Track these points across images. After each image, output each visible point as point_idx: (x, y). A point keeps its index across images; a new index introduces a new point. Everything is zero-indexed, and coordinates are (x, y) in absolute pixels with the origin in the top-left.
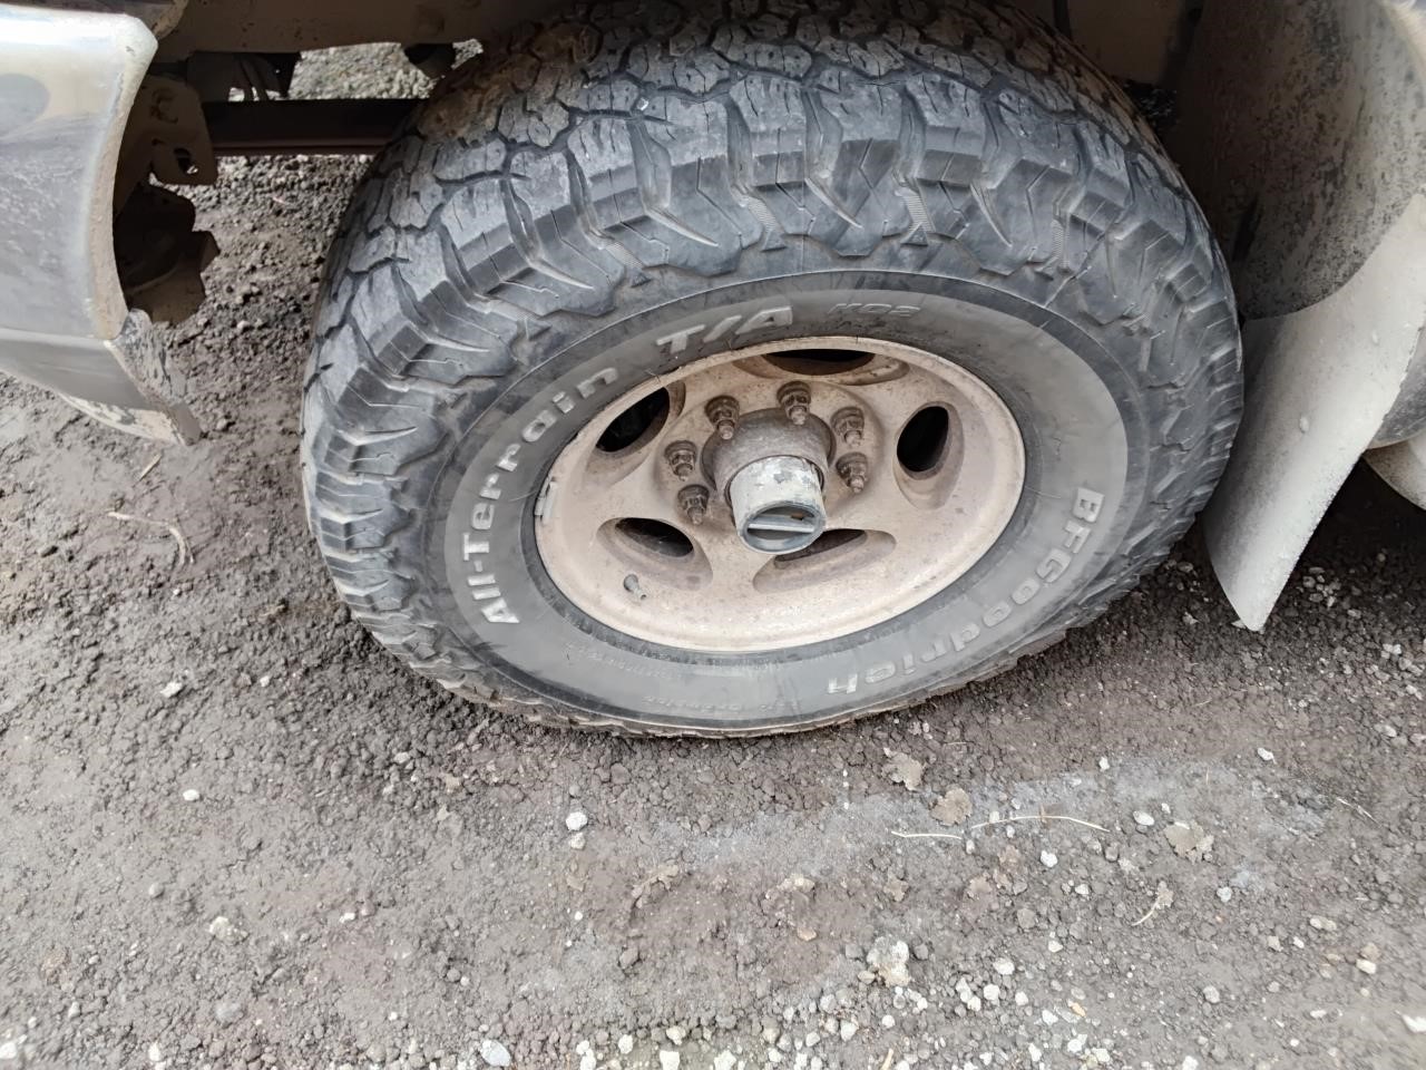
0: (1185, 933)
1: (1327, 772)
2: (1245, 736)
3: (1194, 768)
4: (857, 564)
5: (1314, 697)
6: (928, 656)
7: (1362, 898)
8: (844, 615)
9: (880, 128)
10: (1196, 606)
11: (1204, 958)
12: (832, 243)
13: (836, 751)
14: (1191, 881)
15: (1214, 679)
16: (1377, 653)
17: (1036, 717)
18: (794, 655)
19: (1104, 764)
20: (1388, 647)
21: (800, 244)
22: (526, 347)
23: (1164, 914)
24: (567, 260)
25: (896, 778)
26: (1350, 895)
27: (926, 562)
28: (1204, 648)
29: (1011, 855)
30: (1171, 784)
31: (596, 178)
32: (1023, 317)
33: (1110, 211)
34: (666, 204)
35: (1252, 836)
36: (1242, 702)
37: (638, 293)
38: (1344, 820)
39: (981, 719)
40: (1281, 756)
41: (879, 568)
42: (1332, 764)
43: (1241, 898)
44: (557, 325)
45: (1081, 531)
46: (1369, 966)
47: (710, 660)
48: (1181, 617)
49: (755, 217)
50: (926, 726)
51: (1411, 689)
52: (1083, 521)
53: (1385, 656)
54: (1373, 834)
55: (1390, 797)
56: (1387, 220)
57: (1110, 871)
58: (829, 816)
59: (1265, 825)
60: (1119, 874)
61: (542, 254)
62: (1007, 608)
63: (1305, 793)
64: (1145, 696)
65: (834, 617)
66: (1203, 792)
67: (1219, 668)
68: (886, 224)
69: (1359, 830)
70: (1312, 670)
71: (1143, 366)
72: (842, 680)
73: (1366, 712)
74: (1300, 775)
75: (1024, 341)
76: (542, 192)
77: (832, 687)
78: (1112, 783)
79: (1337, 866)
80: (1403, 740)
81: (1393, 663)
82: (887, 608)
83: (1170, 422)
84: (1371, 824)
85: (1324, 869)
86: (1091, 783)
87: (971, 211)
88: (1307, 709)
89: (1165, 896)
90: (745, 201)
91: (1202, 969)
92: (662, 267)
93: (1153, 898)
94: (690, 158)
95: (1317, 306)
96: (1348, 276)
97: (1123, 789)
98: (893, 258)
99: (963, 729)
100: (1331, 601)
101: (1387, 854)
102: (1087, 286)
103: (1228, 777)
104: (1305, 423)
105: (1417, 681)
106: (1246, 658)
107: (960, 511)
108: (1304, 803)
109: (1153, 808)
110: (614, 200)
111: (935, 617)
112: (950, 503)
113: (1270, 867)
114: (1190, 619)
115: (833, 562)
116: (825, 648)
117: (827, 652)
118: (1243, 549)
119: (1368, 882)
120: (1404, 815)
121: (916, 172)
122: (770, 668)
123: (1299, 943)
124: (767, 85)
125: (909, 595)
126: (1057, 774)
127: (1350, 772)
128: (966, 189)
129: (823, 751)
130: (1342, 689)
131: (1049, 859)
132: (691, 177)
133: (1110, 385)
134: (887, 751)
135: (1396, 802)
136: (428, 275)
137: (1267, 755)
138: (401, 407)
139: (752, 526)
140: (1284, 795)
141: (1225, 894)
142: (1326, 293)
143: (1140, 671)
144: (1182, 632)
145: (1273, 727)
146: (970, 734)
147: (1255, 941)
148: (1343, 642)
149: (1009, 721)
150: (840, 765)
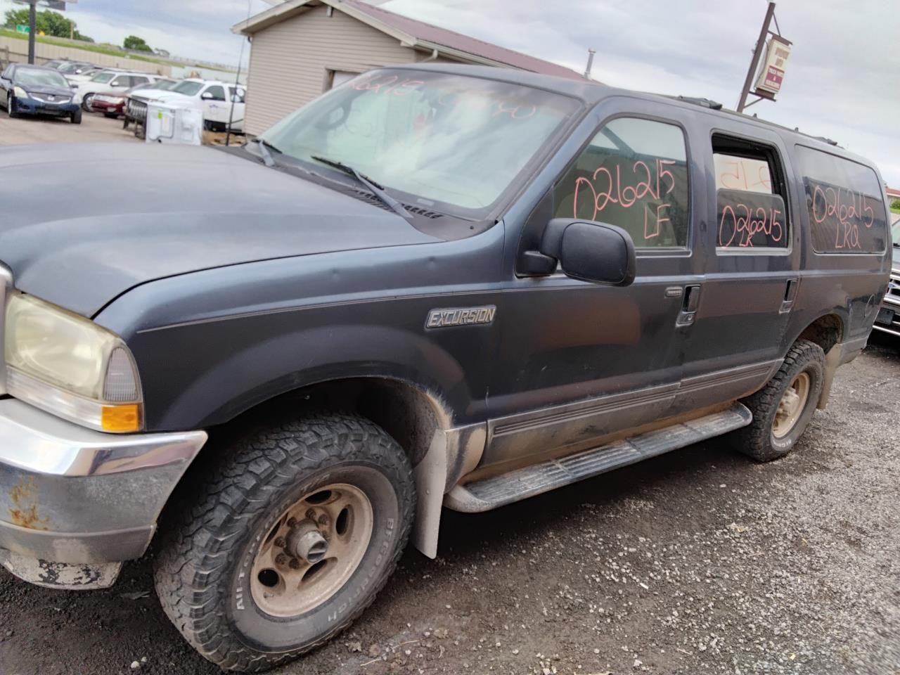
0: (452, 656)
1: (465, 605)
2: (441, 604)
3: (433, 618)
4: (326, 573)
5: (453, 589)
6: (356, 596)
7: (489, 631)
8: (328, 590)
9: (344, 431)
10: (411, 577)
11: (460, 659)
12: (339, 457)
13: (331, 651)
14: (447, 643)
15: (425, 593)
16: (462, 573)
17: (384, 620)
18: (316, 610)
19: (409, 625)
20: (464, 570)
21: (333, 458)
22: (273, 496)
23: (444, 653)
24: (285, 471)
25: (354, 650)
26: (486, 632)
27: (349, 562)
28: (419, 586)
29: (398, 655)
30: (429, 624)
31: (291, 451)
32: (374, 468)
33: (386, 441)
34: (306, 454)
35: (456, 627)
36: (436, 596)
37: (300, 476)
38: (475, 615)
39: (369, 626)
40: (452, 606)
41: (334, 571)
42: (466, 603)
43: (461, 642)
44: (282, 489)
45: (390, 533)
46: (499, 644)
47: (291, 620)
48: (408, 581)
49: (324, 453)
50: (354, 634)
51: (475, 578)
52: (390, 529)
53: (464, 572)
54: (483, 616)
55: (483, 605)
56: (430, 438)
57: (425, 649)
58: (339, 670)
59: (457, 624)
60: (428, 648)
61: (279, 471)
62: (374, 568)
63: (463, 613)
64: (410, 604)
65: (325, 593)
66: (438, 622)
67: (425, 591)
68: (349, 450)
69: (480, 616)
70: (449, 582)
71: (398, 477)
72: (332, 615)
73: (467, 588)
74: (459, 609)
75: (375, 475)
76: (277, 457)
77: (329, 619)
78: (414, 630)
79: (479, 626)
80: (479, 591)
81: (467, 574)
82: (340, 583)
83: (404, 492)
84: (482, 613)
85: (476, 628)
86: (408, 632)
87: (363, 445)
88: (453, 592)
89: (442, 649)
90: (321, 450)
91: (461, 662)
92: (306, 469)
93: (440, 651)
94: (311, 443)
95: (421, 463)
96: (425, 454)
97: (417, 630)
98: (350, 458)
99: (365, 630)
100: (445, 563)
101: (489, 619)
102: (385, 458)
103: (442, 617)
104: (428, 492)
105: (475, 576)
106: (431, 585)
107: (355, 541)
108: (464, 615)
109: (428, 630)
110: (296, 455)
111: (354, 581)
112: (352, 539)
113: (464, 633)
114: (411, 580)
115: (318, 576)
116: (325, 605)
117: (325, 606)
118: (424, 536)
119: (488, 627)
120: (488, 609)
121: (352, 438)
122: (310, 617)
123: (480, 647)
124: (319, 427)
125: (346, 575)
126: (398, 633)
127: (470, 603)
128: (361, 441)
129: (326, 653)
130: (459, 584)
131: (408, 652)
132: (311, 447)
133: (392, 484)
134: (347, 645)
135: (485, 606)
136: (250, 483)
137: (449, 607)
138: (237, 524)
139: (311, 553)
140: (458, 615)
141: (457, 643)
142: (421, 460)
143: (405, 598)
144: (410, 584)
145: (447, 600)
146: (368, 631)
147: (470, 651)
148: (452, 573)
149: (377, 624)
150: (334, 654)
